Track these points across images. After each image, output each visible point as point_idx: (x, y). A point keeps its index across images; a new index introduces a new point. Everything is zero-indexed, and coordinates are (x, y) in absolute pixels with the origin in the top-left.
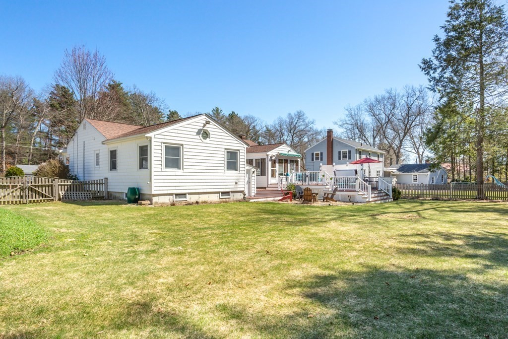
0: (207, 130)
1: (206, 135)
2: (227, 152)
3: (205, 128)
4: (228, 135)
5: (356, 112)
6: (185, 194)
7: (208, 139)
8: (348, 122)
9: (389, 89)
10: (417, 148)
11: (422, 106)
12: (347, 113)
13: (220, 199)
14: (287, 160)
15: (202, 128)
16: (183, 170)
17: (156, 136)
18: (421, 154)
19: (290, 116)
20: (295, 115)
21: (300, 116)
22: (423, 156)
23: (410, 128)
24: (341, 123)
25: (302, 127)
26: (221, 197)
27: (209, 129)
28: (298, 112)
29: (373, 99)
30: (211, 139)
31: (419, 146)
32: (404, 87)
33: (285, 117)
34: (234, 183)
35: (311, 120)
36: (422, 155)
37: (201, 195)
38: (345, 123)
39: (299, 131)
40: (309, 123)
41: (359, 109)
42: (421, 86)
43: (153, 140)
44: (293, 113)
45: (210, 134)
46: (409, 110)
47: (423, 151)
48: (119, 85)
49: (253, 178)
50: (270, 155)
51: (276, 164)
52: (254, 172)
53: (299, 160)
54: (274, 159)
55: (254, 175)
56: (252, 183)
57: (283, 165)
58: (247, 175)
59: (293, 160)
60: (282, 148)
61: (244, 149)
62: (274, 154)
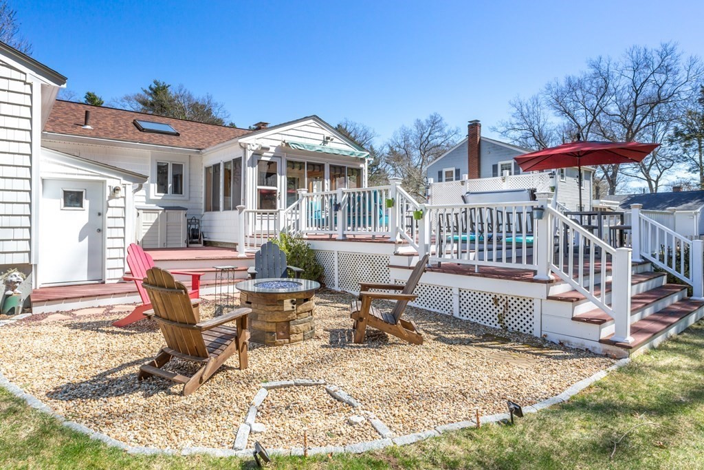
5: (531, 110)
8: (517, 127)
9: (595, 59)
10: (645, 169)
11: (666, 86)
12: (514, 110)
14: (321, 166)
18: (655, 179)
19: (419, 124)
20: (427, 121)
21: (434, 122)
22: (659, 183)
23: (637, 131)
24: (503, 129)
25: (439, 141)
28: (432, 117)
29: (563, 84)
31: (651, 165)
32: (628, 50)
33: (411, 126)
35: (454, 128)
36: (656, 182)
38: (510, 128)
39: (434, 147)
40: (449, 132)
41: (536, 102)
42: (665, 46)
44: (424, 118)
46: (637, 95)
47: (659, 173)
48: (164, 88)
49: (110, 212)
50: (254, 148)
51: (279, 177)
52: (116, 190)
53: (362, 169)
54: (268, 159)
55: (120, 202)
56: (108, 233)
57: (306, 179)
58: (86, 203)
59: (344, 167)
60: (303, 128)
61: (27, 89)
62: (266, 144)
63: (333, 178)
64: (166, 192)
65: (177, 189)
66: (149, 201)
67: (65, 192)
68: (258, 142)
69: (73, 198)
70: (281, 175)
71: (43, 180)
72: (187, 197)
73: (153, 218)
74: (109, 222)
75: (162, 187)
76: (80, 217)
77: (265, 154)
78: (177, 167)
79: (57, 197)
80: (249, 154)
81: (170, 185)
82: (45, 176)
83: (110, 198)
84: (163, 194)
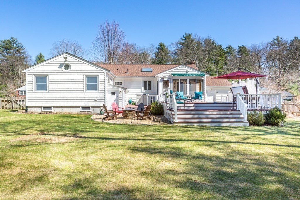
0: (68, 63)
1: (67, 67)
2: (87, 77)
3: (66, 62)
4: (88, 65)
6: (51, 107)
7: (69, 69)
13: (80, 111)
14: (186, 80)
15: (63, 62)
16: (48, 91)
17: (29, 71)
26: (81, 110)
27: (69, 63)
30: (71, 69)
34: (94, 101)
37: (63, 108)
43: (27, 74)
45: (70, 66)
48: (190, 35)
49: (119, 96)
50: (161, 77)
51: (170, 84)
52: (121, 91)
53: (203, 79)
54: (166, 80)
55: (121, 94)
56: (119, 101)
57: (180, 84)
58: (115, 94)
59: (195, 80)
60: (178, 69)
61: (104, 74)
62: (164, 75)
63: (190, 83)
64: (146, 90)
65: (149, 89)
66: (142, 92)
67: (112, 92)
68: (162, 75)
69: (113, 94)
70: (171, 83)
71: (108, 90)
72: (152, 91)
73: (140, 97)
74: (119, 98)
75: (145, 88)
76: (114, 97)
77: (165, 78)
78: (150, 82)
79: (110, 93)
80: (160, 79)
81: (147, 87)
82: (108, 89)
83: (120, 93)
84: (145, 90)
